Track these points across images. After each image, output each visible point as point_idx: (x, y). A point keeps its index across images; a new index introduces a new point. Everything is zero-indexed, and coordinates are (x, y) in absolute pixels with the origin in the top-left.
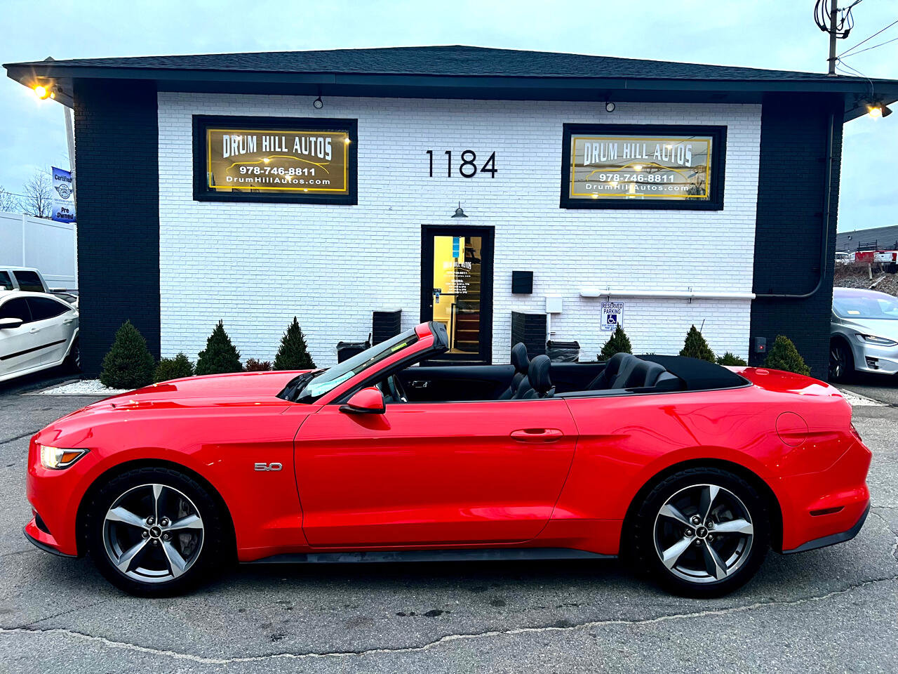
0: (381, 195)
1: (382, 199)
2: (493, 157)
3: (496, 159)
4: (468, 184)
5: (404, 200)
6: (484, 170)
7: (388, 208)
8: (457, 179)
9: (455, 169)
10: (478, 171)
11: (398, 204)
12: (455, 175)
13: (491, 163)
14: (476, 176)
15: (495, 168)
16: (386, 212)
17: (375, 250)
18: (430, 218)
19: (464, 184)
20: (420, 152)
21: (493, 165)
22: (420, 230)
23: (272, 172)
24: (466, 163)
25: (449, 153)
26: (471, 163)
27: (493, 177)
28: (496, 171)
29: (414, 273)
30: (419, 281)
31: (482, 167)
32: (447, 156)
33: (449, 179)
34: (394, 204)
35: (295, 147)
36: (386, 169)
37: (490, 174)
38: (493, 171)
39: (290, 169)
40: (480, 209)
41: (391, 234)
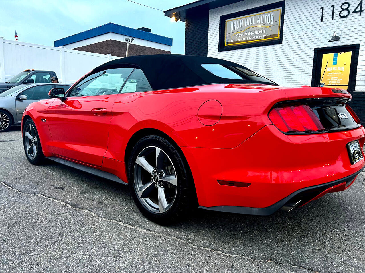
0: (294, 36)
1: (295, 38)
2: (361, 4)
3: (363, 4)
4: (343, 22)
5: (306, 37)
6: (355, 12)
7: (297, 42)
8: (337, 20)
9: (336, 15)
10: (351, 13)
11: (302, 39)
12: (336, 18)
13: (360, 7)
14: (349, 16)
15: (362, 9)
16: (296, 45)
17: (289, 65)
18: (319, 44)
19: (341, 22)
20: (316, 10)
21: (361, 8)
22: (313, 52)
23: (248, 35)
24: (343, 10)
25: (333, 6)
26: (347, 9)
27: (360, 15)
28: (363, 11)
29: (308, 75)
30: (311, 79)
31: (353, 10)
32: (332, 8)
33: (332, 21)
34: (300, 40)
35: (258, 21)
36: (297, 23)
37: (358, 14)
38: (361, 11)
39: (255, 32)
40: (350, 35)
41: (298, 56)
